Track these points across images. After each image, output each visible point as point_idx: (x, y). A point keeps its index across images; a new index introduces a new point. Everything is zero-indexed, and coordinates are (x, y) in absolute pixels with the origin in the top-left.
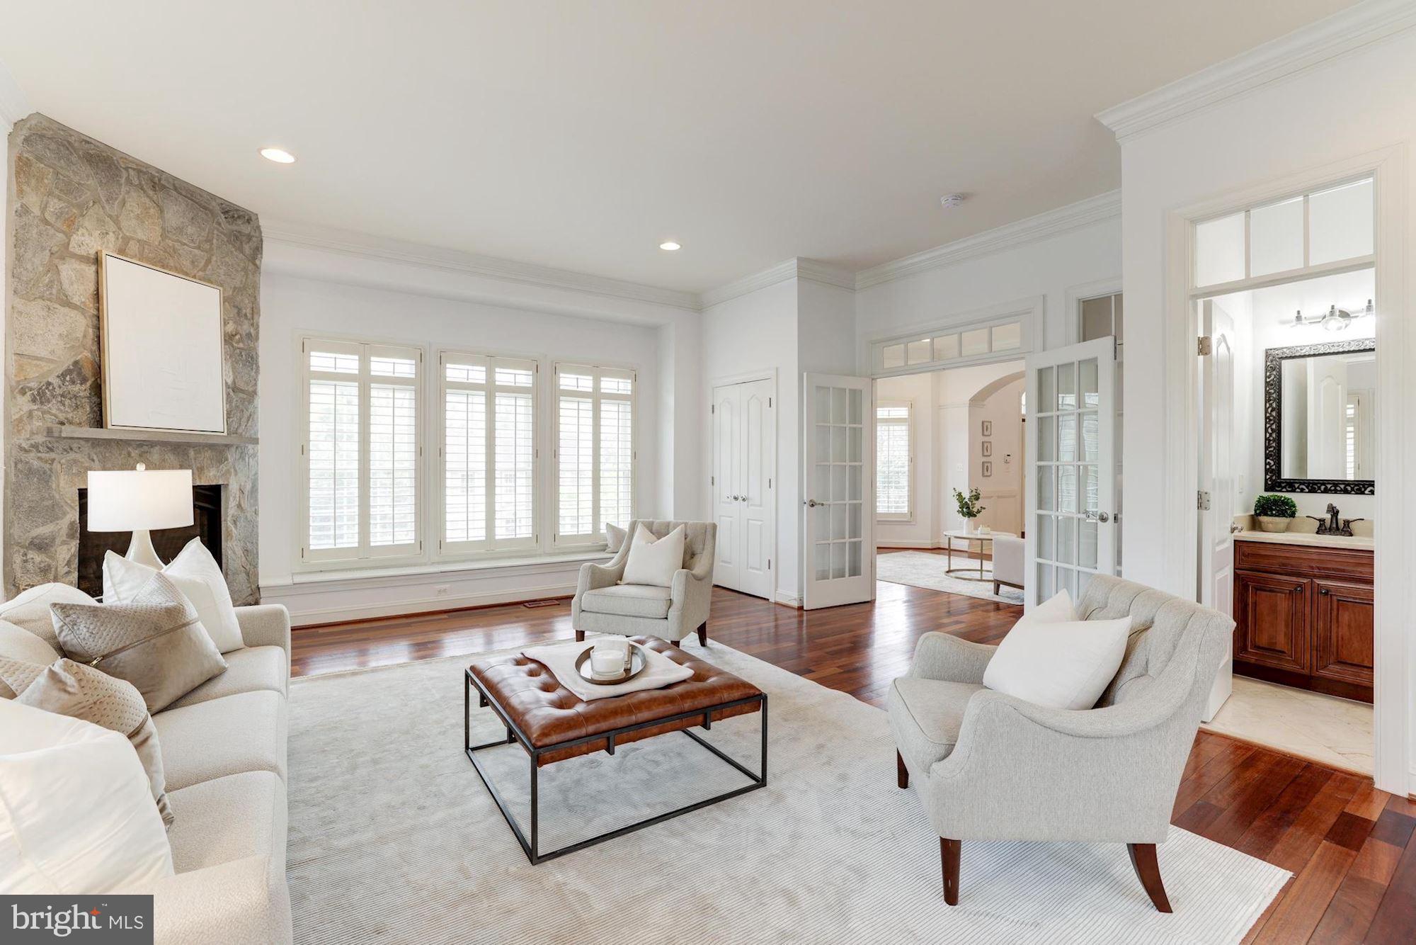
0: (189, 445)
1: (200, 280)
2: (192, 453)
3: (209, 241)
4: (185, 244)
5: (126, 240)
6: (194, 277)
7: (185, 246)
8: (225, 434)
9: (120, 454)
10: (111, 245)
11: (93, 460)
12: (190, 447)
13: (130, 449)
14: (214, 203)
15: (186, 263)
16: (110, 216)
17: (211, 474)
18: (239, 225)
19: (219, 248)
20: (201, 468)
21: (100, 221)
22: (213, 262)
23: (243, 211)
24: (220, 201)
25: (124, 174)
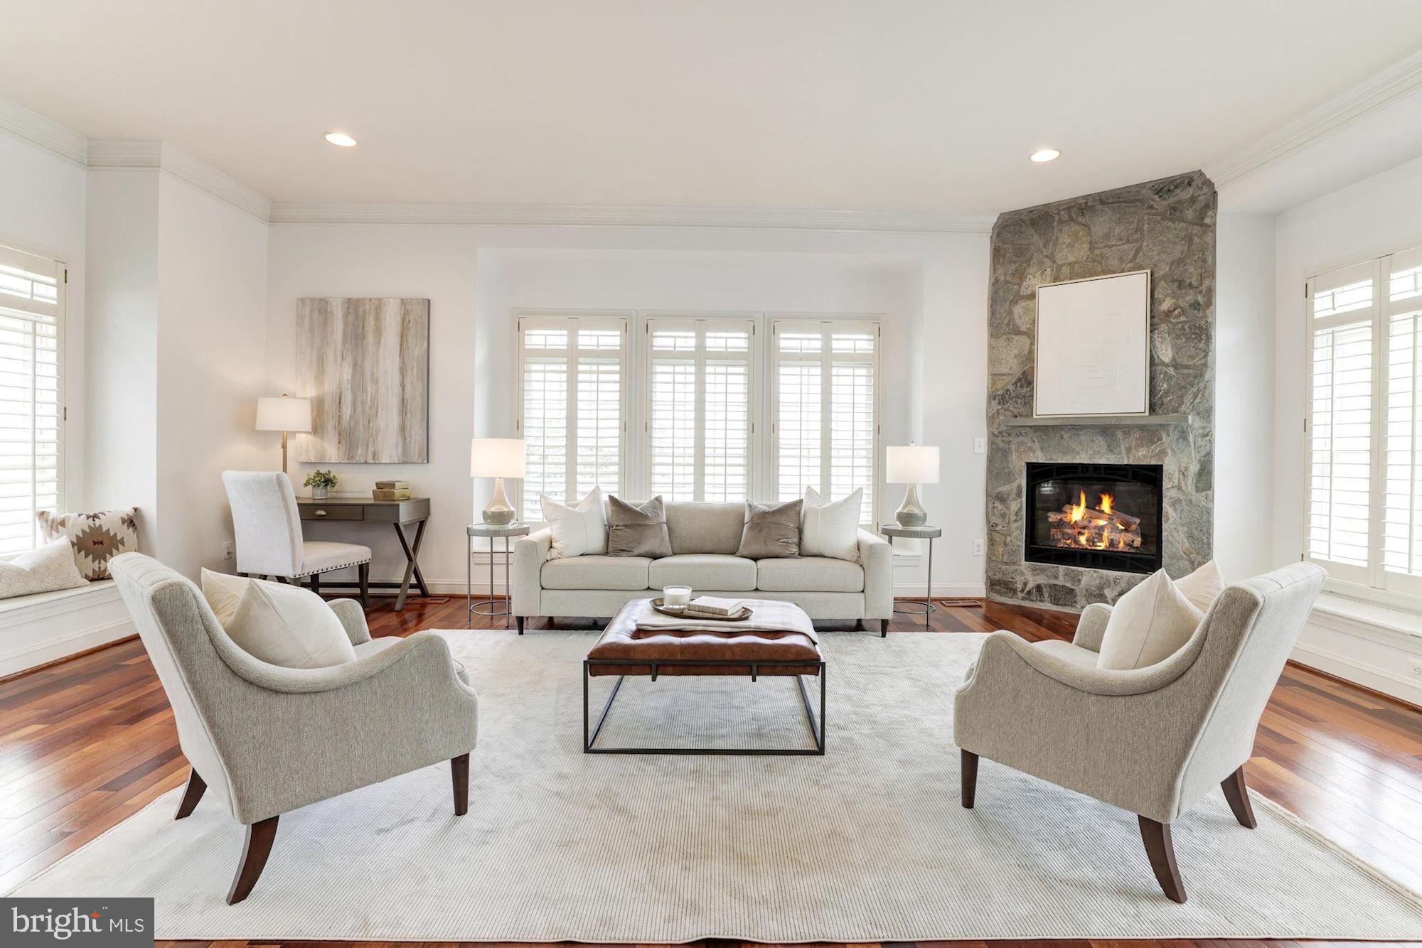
0: (1117, 427)
1: (1129, 271)
2: (1120, 435)
3: (1139, 230)
4: (1113, 246)
5: (1059, 268)
6: (1123, 271)
7: (1114, 248)
8: (1147, 413)
9: (1055, 437)
10: (1048, 278)
11: (1034, 442)
12: (1118, 428)
13: (1063, 433)
14: (1144, 191)
15: (1114, 262)
16: (1047, 256)
17: (1140, 454)
18: (1177, 194)
19: (1150, 231)
20: (1129, 448)
21: (1041, 264)
22: (1144, 248)
23: (1180, 178)
24: (1150, 185)
25: (1057, 217)
